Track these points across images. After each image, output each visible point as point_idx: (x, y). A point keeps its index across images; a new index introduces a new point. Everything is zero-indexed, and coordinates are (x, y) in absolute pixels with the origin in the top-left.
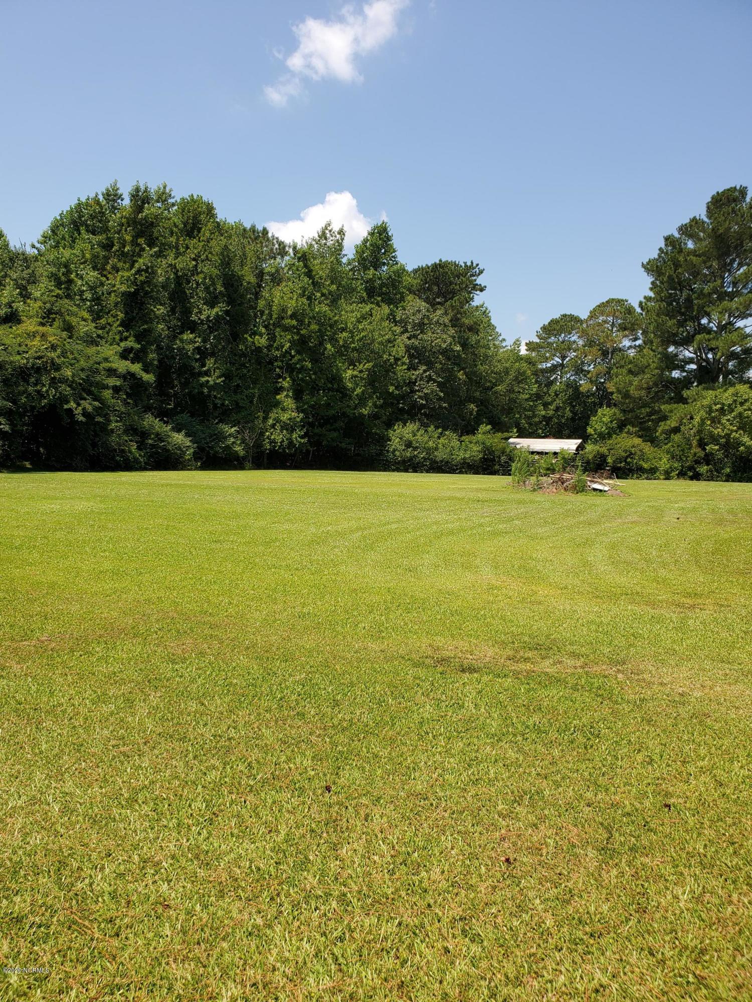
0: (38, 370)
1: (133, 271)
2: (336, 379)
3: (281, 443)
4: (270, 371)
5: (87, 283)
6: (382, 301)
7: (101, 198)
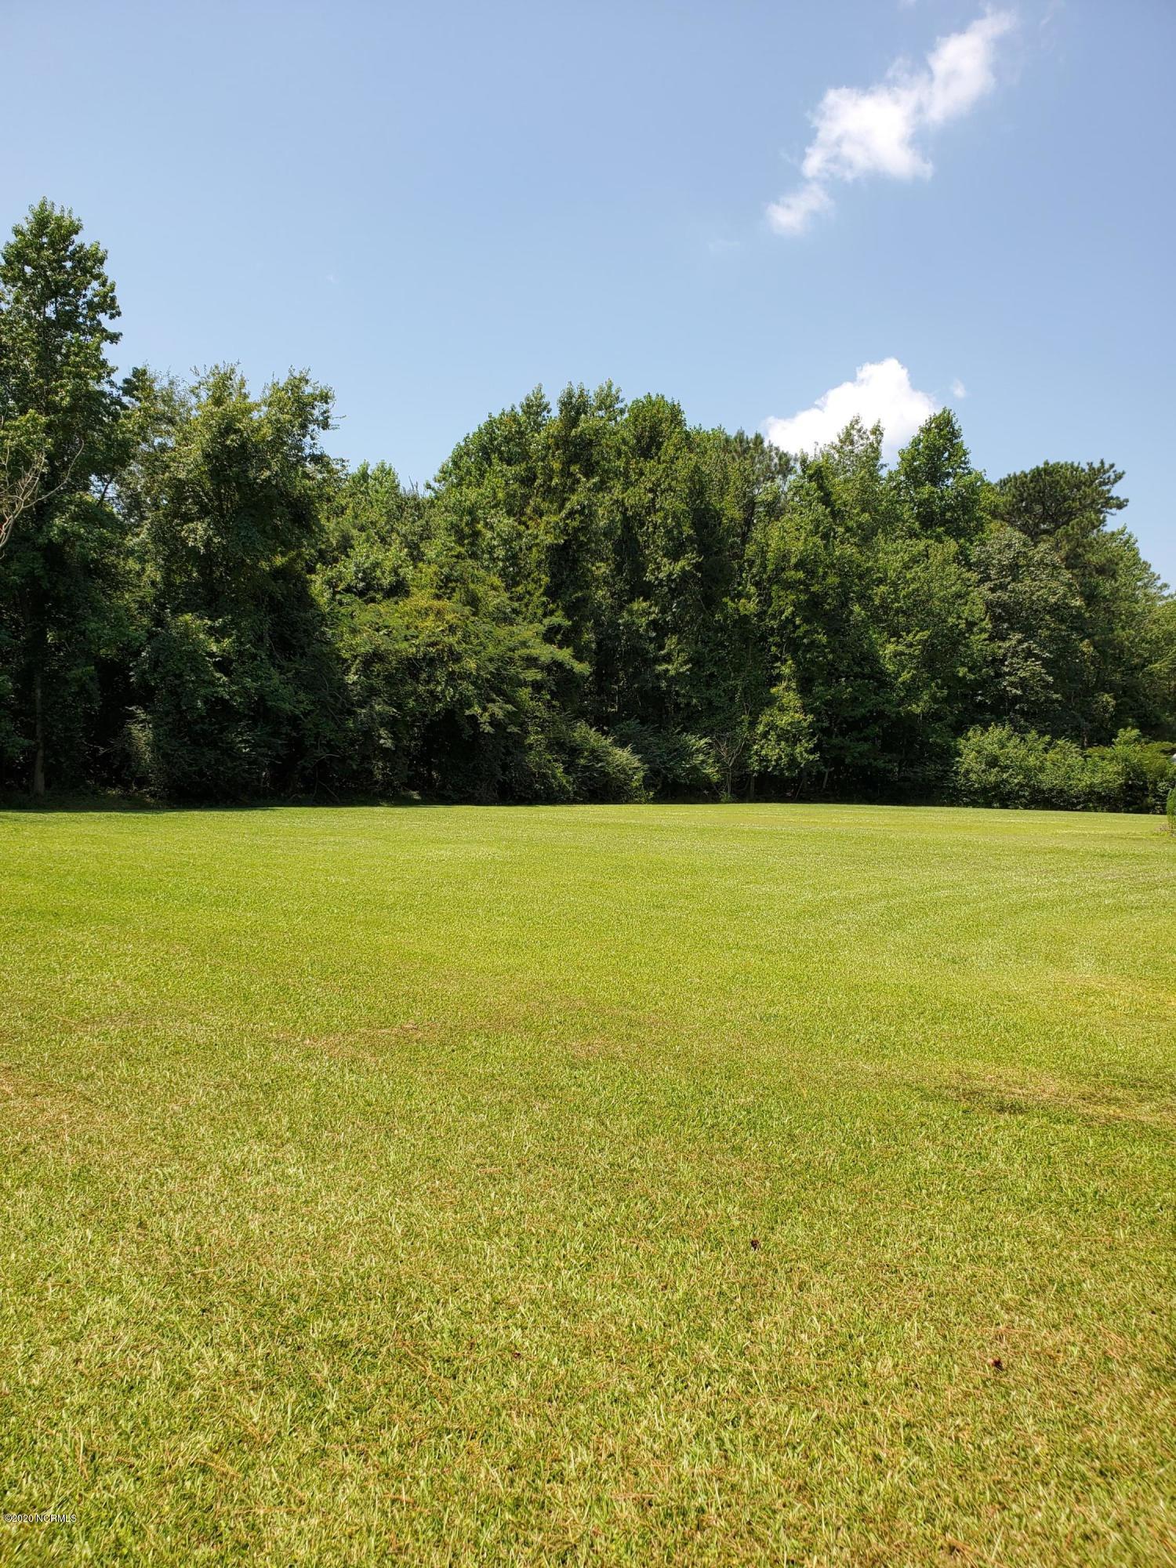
0: (431, 662)
1: (563, 514)
2: (870, 658)
3: (776, 761)
4: (763, 649)
5: (498, 535)
6: (947, 532)
7: (519, 410)
